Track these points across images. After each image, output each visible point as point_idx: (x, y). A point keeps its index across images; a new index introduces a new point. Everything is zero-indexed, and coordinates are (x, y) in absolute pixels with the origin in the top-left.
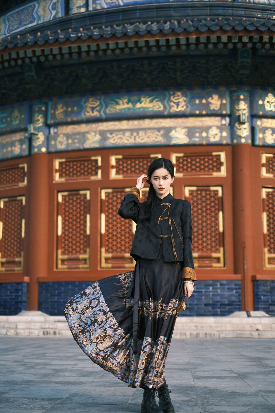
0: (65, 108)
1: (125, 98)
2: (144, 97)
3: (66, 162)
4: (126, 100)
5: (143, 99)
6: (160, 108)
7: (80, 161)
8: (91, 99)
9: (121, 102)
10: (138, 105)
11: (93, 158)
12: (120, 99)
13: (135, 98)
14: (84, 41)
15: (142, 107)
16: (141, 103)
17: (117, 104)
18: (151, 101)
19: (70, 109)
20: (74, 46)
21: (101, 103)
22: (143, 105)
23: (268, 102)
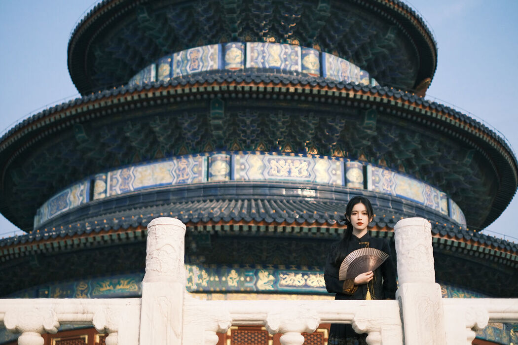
0: (61, 292)
1: (107, 281)
2: (123, 280)
3: (61, 341)
4: (108, 283)
5: (122, 282)
6: (135, 289)
7: (73, 339)
8: (81, 283)
9: (104, 285)
10: (118, 287)
11: (82, 337)
12: (104, 282)
13: (115, 281)
14: (55, 239)
15: (121, 289)
16: (120, 285)
17: (101, 286)
18: (129, 283)
19: (65, 293)
20: (48, 243)
21: (88, 286)
22: (121, 287)
23: (231, 278)
